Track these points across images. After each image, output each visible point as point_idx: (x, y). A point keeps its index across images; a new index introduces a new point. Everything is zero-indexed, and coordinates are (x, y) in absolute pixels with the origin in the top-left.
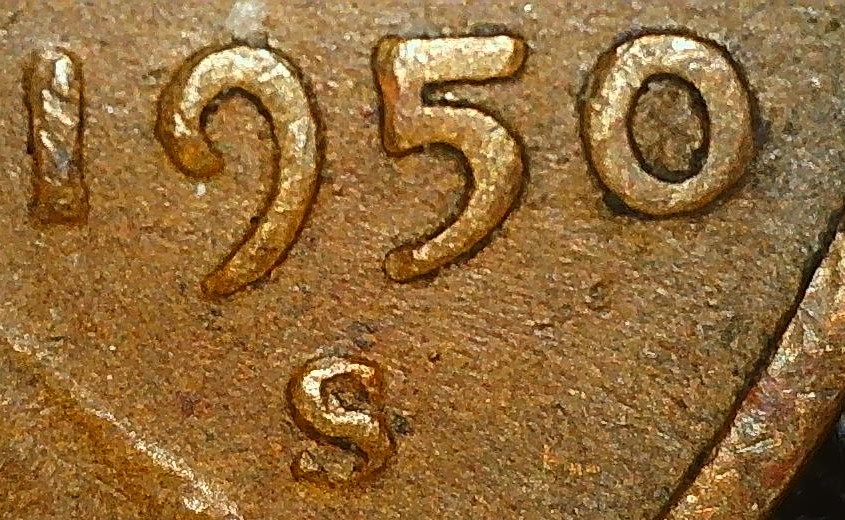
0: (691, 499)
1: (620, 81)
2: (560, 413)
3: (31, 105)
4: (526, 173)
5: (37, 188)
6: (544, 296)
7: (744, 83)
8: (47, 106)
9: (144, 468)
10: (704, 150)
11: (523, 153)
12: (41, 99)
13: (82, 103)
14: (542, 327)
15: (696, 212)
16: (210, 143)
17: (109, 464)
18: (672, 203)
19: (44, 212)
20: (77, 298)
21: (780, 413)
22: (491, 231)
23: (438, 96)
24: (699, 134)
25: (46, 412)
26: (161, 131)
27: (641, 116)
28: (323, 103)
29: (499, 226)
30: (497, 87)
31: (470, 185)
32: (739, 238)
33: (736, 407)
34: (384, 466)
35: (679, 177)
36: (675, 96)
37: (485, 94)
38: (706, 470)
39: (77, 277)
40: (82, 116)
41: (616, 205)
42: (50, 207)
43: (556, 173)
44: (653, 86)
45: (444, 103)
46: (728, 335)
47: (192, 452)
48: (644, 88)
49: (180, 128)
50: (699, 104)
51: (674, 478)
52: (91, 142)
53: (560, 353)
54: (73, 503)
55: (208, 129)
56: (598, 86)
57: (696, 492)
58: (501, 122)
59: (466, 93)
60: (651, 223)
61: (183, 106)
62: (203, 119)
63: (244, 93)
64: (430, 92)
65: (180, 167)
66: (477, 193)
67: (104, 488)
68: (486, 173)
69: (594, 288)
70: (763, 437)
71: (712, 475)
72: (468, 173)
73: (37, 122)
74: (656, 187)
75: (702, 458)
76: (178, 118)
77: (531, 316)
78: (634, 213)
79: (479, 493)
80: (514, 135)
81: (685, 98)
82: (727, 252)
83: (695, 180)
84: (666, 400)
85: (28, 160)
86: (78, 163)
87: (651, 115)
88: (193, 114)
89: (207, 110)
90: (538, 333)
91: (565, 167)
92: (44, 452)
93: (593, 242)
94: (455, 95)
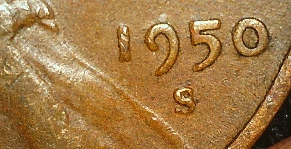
0: (257, 114)
1: (240, 28)
2: (230, 98)
3: (119, 37)
4: (221, 48)
5: (120, 54)
6: (226, 73)
7: (266, 28)
8: (122, 38)
9: (144, 111)
10: (258, 42)
11: (221, 44)
12: (121, 36)
13: (129, 36)
14: (226, 80)
15: (257, 55)
16: (156, 44)
17: (136, 111)
18: (252, 53)
19: (122, 59)
20: (129, 77)
21: (275, 96)
22: (214, 60)
23: (202, 33)
24: (257, 39)
25: (123, 100)
26: (146, 42)
27: (244, 36)
28: (179, 35)
29: (216, 59)
30: (215, 31)
31: (210, 51)
32: (266, 60)
33: (266, 95)
34: (194, 110)
35: (253, 48)
36: (252, 32)
37: (212, 32)
38: (260, 108)
39: (129, 72)
40: (129, 39)
41: (240, 54)
42: (123, 59)
43: (227, 48)
44: (247, 29)
45: (204, 34)
46: (264, 80)
47: (154, 108)
48: (245, 30)
49: (150, 41)
50: (256, 33)
51: (254, 110)
52: (131, 45)
53: (229, 85)
54: (130, 119)
55: (156, 41)
56: (236, 30)
57: (259, 113)
58: (216, 38)
59: (208, 32)
60: (248, 58)
61: (150, 36)
62: (154, 39)
63: (163, 33)
64: (201, 32)
65: (149, 49)
66: (211, 53)
67: (136, 116)
68: (213, 48)
69: (236, 72)
70: (272, 101)
71: (262, 109)
72: (209, 48)
73: (120, 41)
74: (248, 50)
75: (259, 106)
76: (149, 39)
77: (223, 78)
78: (244, 56)
79: (213, 115)
80: (219, 40)
81: (254, 32)
82: (264, 63)
83: (256, 48)
84: (252, 94)
85: (118, 49)
86: (129, 49)
87: (247, 35)
88: (152, 38)
89: (155, 37)
90: (225, 81)
91: (229, 47)
92: (123, 109)
93: (235, 62)
94: (206, 32)
